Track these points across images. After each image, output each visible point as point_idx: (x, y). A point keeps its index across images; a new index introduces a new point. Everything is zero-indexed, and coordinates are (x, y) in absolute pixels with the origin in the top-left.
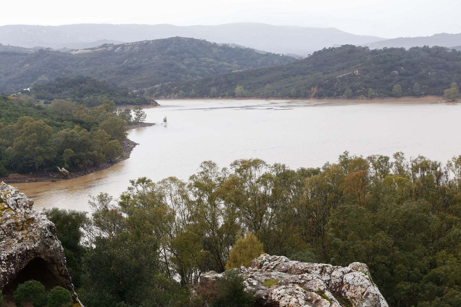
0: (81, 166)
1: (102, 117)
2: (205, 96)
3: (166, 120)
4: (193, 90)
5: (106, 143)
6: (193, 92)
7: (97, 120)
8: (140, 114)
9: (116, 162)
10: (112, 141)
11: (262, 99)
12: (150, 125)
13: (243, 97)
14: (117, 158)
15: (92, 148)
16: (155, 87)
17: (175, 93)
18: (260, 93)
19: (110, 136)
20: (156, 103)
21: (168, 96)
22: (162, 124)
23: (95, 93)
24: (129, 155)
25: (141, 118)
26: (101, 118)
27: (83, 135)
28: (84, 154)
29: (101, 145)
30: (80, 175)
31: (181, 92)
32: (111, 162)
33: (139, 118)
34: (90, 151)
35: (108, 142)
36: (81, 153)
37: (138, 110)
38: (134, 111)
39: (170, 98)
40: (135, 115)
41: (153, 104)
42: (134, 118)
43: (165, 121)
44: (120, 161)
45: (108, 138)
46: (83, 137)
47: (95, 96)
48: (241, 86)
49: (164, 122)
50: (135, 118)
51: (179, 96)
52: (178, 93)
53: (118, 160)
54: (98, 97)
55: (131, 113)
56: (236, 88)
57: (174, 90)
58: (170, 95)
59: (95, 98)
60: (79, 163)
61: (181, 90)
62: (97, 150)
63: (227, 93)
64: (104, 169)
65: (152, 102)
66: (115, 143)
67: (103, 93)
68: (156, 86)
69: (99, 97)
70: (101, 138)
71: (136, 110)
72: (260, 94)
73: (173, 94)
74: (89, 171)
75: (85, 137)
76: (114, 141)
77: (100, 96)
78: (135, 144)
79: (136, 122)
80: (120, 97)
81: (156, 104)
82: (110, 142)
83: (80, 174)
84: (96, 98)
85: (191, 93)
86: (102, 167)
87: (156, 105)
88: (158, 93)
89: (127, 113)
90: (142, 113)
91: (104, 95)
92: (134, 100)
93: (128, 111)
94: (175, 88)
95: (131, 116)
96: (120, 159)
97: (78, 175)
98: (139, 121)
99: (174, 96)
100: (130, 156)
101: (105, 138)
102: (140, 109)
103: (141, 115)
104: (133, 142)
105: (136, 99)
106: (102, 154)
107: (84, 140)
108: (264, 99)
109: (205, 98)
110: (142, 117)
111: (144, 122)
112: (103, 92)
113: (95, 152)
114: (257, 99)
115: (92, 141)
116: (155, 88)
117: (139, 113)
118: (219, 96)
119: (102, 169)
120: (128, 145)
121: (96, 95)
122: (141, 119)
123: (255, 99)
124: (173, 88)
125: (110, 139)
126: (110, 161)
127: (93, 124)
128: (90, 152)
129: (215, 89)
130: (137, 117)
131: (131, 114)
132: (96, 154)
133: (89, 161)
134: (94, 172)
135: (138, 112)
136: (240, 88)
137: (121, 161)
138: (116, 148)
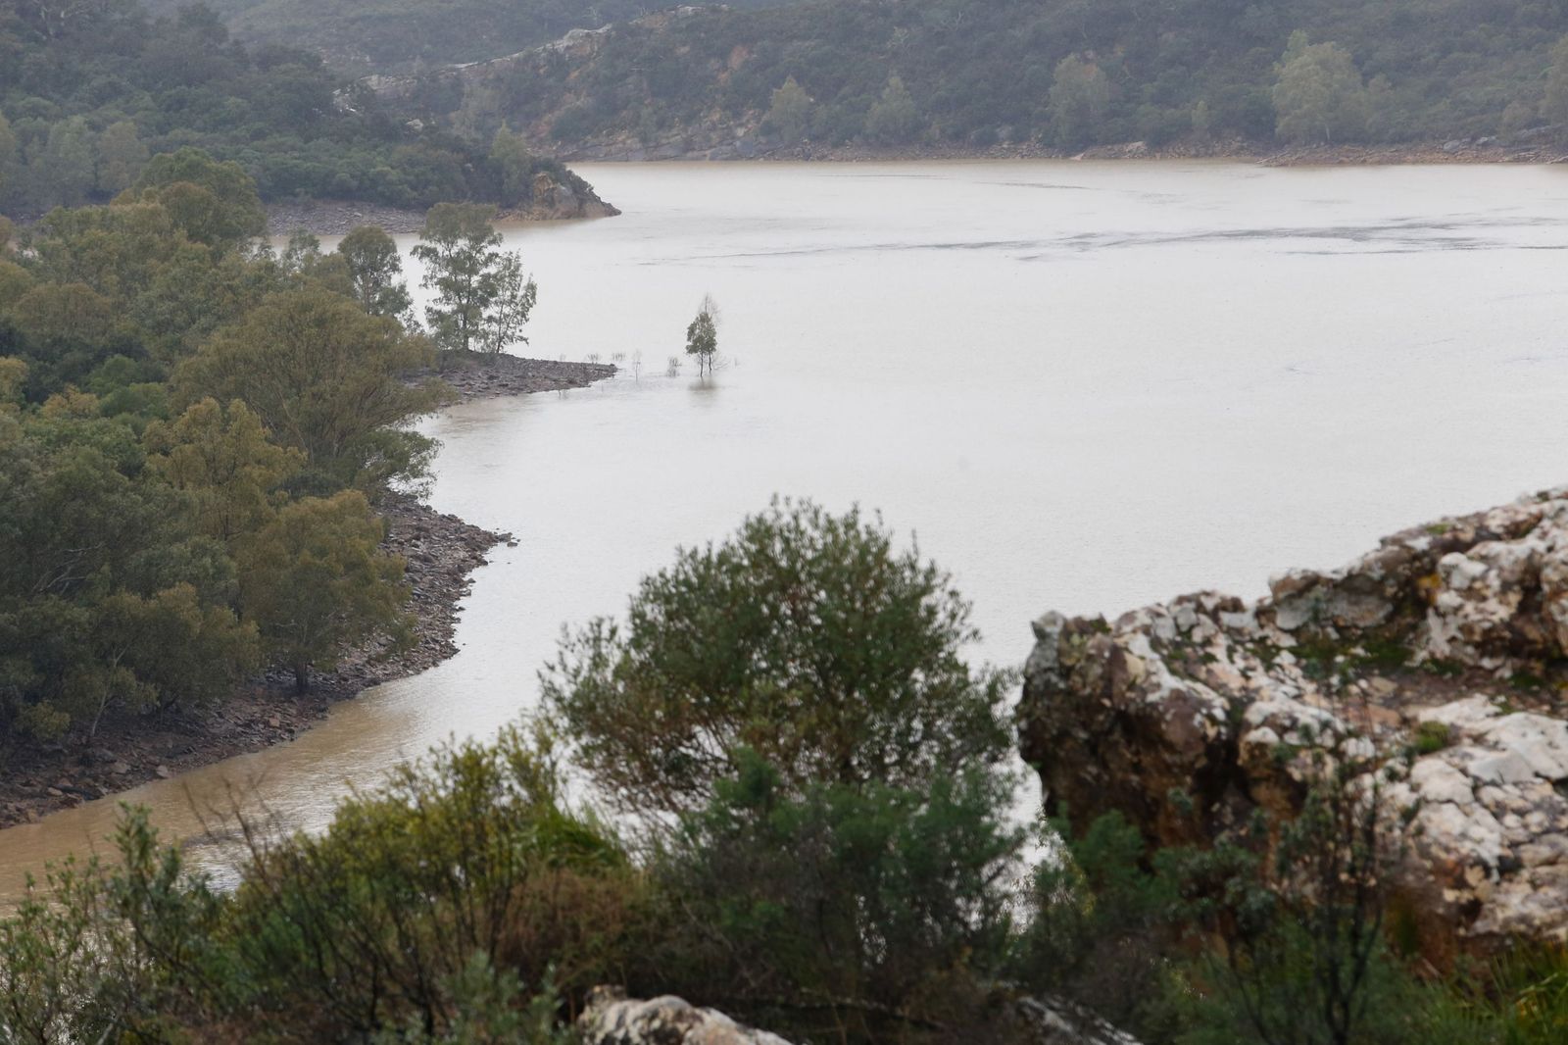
0: (50, 718)
1: (173, 297)
2: (1004, 131)
3: (710, 332)
4: (895, 81)
5: (257, 522)
6: (894, 98)
7: (124, 325)
8: (475, 280)
9: (345, 690)
10: (312, 501)
11: (1525, 161)
12: (572, 383)
13: (1345, 141)
14: (355, 658)
15: (149, 563)
16: (554, 53)
17: (734, 110)
18: (1503, 104)
19: (292, 458)
20: (581, 190)
21: (676, 136)
22: (673, 374)
23: (30, 90)
24: (450, 633)
25: (486, 314)
26: (166, 306)
27: (64, 439)
28: (81, 614)
29: (224, 530)
30: (46, 803)
31: (791, 94)
32: (301, 689)
33: (469, 313)
34: (132, 589)
35: (276, 505)
36: (51, 605)
37: (463, 244)
38: (428, 253)
39: (687, 152)
40: (436, 292)
41: (550, 202)
42: (421, 317)
43: (702, 341)
44: (375, 682)
45: (280, 476)
46: (68, 461)
47: (25, 122)
48: (1327, 45)
49: (692, 350)
50: (437, 317)
51: (768, 130)
52: (765, 105)
53: (359, 673)
54: (55, 127)
55: (395, 268)
56: (1277, 57)
57: (723, 76)
58: (689, 119)
59: (25, 138)
60: (33, 697)
61: (789, 84)
62: (193, 580)
63: (1199, 112)
64: (250, 748)
65: (543, 182)
66: (338, 516)
67: (101, 98)
68: (562, 44)
69: (69, 132)
70: (221, 473)
71: (441, 248)
72: (1507, 116)
73: (716, 117)
74: (122, 767)
75: (92, 460)
76: (332, 503)
77: (78, 120)
78: (477, 543)
79: (445, 355)
80: (259, 135)
81: (582, 202)
82: (291, 511)
83: (45, 795)
84: (43, 135)
85: (877, 108)
86: (235, 735)
87: (583, 205)
88: (583, 102)
89: (363, 270)
90: (492, 269)
91: (109, 110)
92: (383, 165)
93: (374, 254)
94: (736, 60)
95: (398, 300)
96: (371, 661)
97: (23, 796)
98: (474, 345)
99: (728, 137)
100: (457, 640)
101: (257, 472)
102: (477, 241)
103: (489, 288)
104: (452, 519)
105: (402, 150)
106: (229, 614)
107: (74, 489)
108: (1538, 159)
109: (1005, 156)
110: (492, 311)
111: (509, 349)
112: (99, 81)
113: (180, 597)
114: (1478, 159)
115: (148, 499)
116: (559, 65)
117: (473, 271)
118: (1129, 136)
119: (232, 745)
120: (422, 548)
121: (35, 112)
122: (483, 326)
123: (1453, 157)
124: (713, 64)
125: (297, 487)
126: (289, 679)
127: (100, 357)
128: (130, 599)
129: (1093, 72)
130: (447, 309)
131: (396, 280)
132: (189, 612)
133: (127, 675)
134: (163, 770)
135: (458, 264)
136: (1323, 63)
137: (389, 677)
138: (351, 567)
